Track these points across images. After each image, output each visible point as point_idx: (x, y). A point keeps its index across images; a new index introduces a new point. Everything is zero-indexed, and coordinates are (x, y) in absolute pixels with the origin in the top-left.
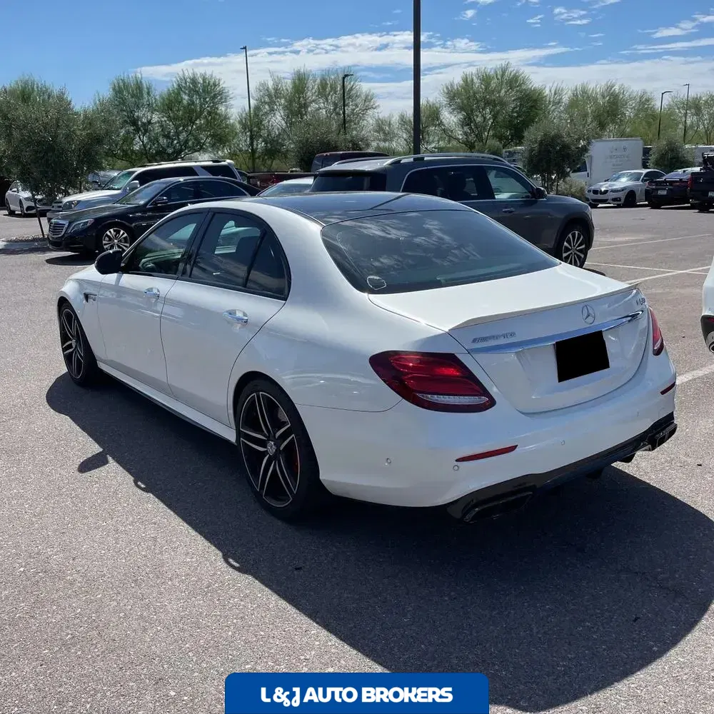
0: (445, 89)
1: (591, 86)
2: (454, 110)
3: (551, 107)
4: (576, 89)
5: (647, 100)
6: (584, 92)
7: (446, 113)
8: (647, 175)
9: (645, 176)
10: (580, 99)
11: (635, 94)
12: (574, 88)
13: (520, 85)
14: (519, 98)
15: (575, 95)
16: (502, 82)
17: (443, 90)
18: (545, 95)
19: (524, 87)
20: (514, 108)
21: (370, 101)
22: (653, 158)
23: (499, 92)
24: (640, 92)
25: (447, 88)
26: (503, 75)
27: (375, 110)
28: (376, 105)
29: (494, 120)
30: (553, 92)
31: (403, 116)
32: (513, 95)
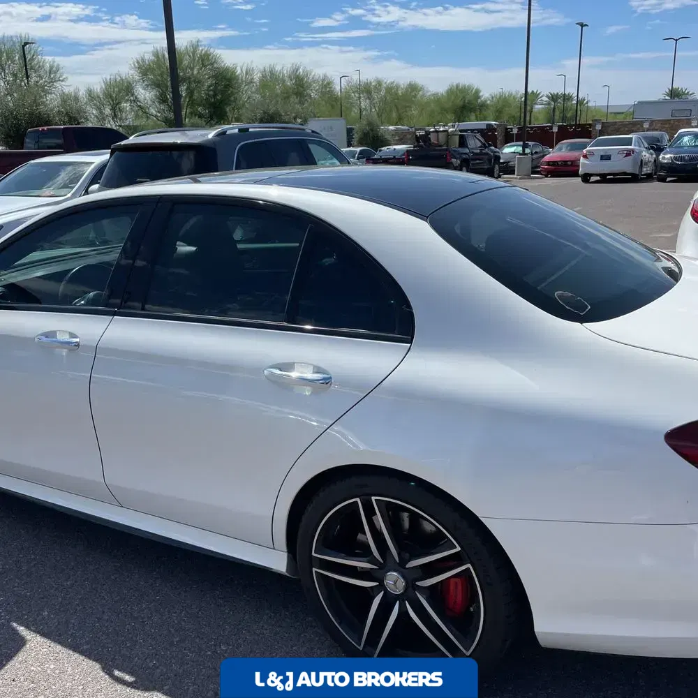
0: (137, 65)
1: (278, 68)
2: (147, 86)
3: (244, 87)
4: (265, 71)
5: (329, 84)
6: (272, 73)
7: (140, 89)
8: (361, 152)
9: (359, 154)
10: (270, 79)
11: (317, 77)
12: (262, 68)
13: (212, 64)
14: (213, 77)
15: (264, 76)
16: (194, 60)
17: (134, 65)
18: (237, 74)
19: (215, 65)
20: (209, 87)
21: (55, 73)
22: (356, 137)
23: (192, 69)
24: (321, 76)
25: (138, 62)
26: (194, 53)
27: (63, 83)
28: (64, 77)
29: (190, 97)
30: (244, 72)
31: (90, 91)
32: (206, 72)
